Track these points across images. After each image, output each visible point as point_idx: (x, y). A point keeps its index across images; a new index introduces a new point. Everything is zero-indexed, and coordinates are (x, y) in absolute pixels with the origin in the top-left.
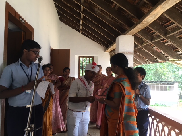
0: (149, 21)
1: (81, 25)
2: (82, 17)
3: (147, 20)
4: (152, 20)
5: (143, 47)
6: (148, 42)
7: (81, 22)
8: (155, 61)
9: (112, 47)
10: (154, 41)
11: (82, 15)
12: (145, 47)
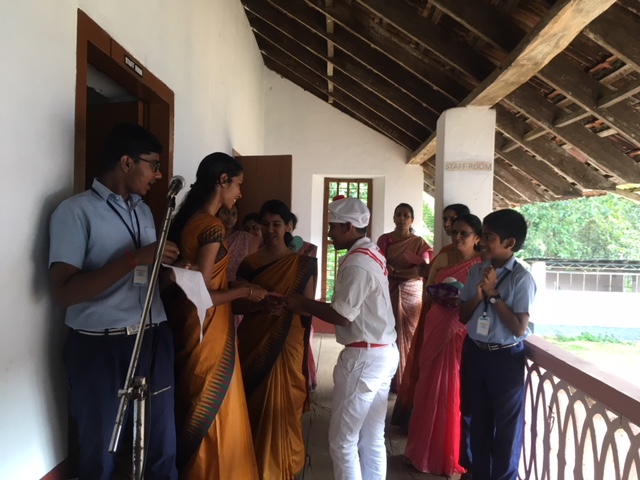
0: (541, 56)
1: (330, 78)
2: (331, 52)
3: (533, 54)
4: (549, 54)
5: (527, 144)
6: (542, 129)
7: (330, 67)
8: (571, 192)
9: (428, 147)
10: (561, 125)
11: (330, 44)
12: (535, 145)
